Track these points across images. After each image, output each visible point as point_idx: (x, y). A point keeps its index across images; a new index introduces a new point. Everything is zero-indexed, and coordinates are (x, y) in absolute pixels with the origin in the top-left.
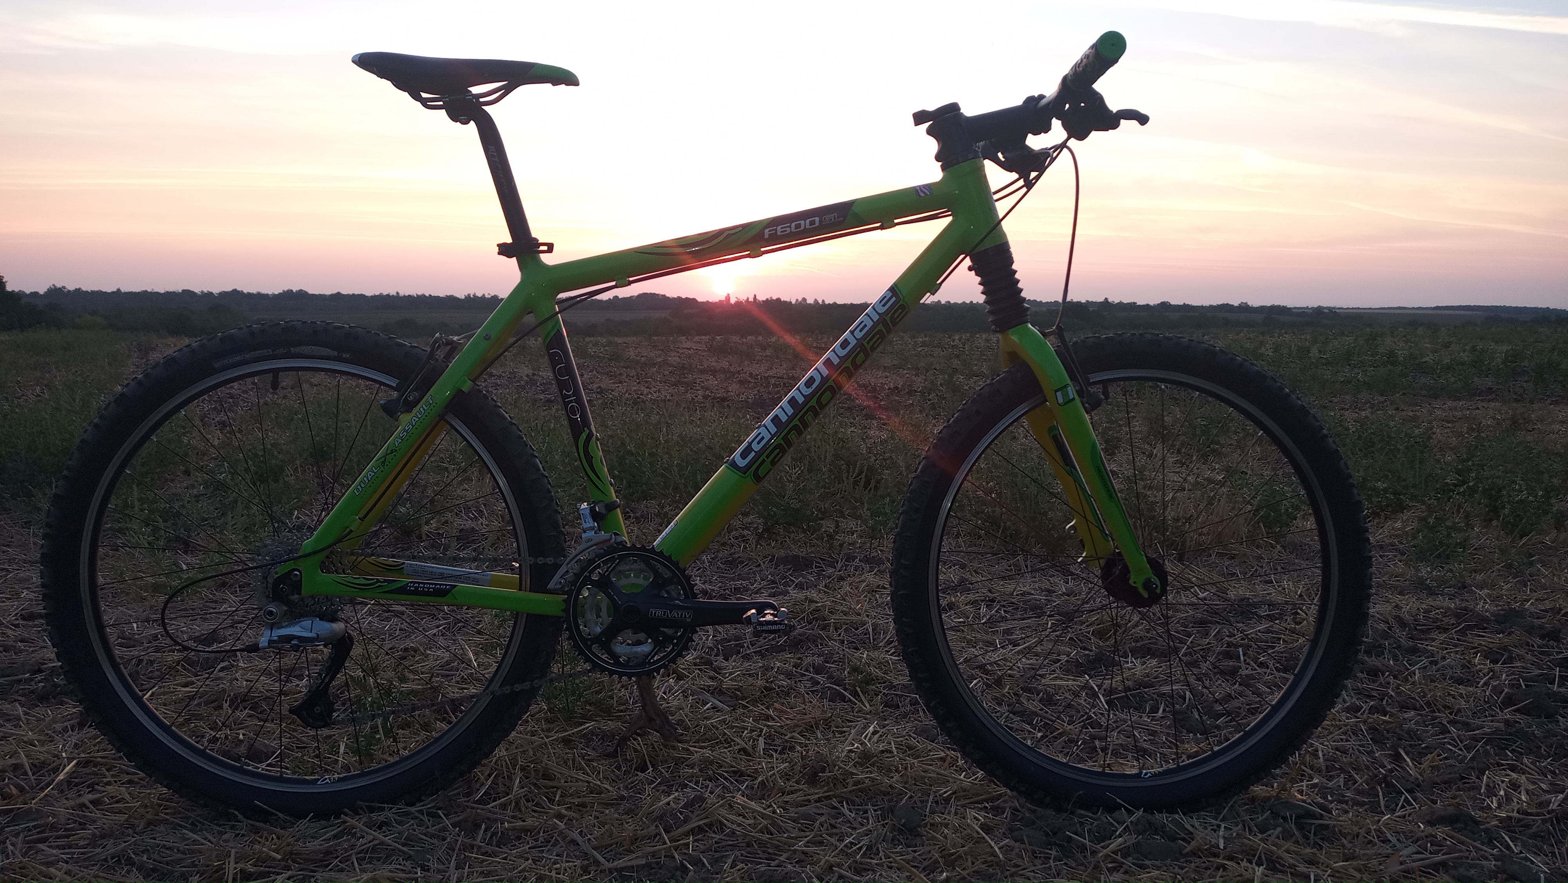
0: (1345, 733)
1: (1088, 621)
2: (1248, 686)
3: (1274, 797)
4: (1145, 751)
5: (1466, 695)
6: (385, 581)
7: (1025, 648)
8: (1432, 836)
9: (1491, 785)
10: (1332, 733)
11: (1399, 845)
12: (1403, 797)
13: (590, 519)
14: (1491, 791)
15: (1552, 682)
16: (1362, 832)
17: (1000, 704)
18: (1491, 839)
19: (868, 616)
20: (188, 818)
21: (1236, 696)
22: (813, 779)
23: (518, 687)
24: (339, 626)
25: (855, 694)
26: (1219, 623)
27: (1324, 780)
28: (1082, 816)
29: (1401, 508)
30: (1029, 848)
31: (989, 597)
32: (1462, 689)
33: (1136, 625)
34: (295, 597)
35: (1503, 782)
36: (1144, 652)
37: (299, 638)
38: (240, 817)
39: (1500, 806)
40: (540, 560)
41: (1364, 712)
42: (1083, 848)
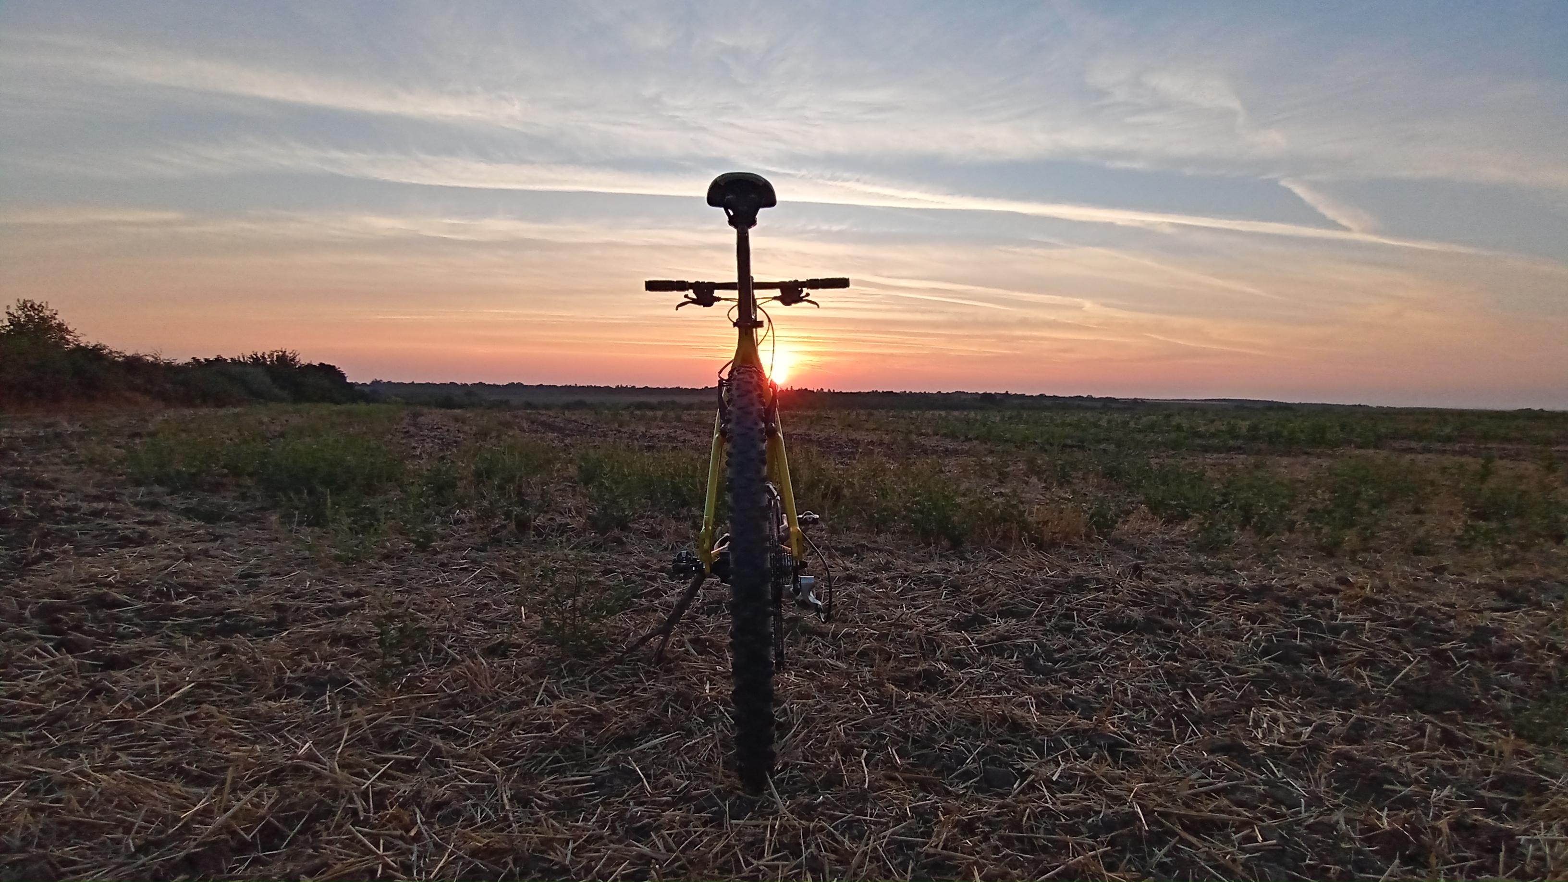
0: (1147, 676)
5: (1234, 646)
8: (1212, 762)
9: (1257, 719)
11: (1188, 771)
12: (1191, 728)
14: (1257, 724)
15: (1295, 638)
16: (1159, 759)
18: (1259, 766)
26: (1061, 593)
27: (1131, 713)
31: (904, 574)
32: (1232, 643)
35: (1265, 716)
39: (1263, 738)
41: (1162, 659)
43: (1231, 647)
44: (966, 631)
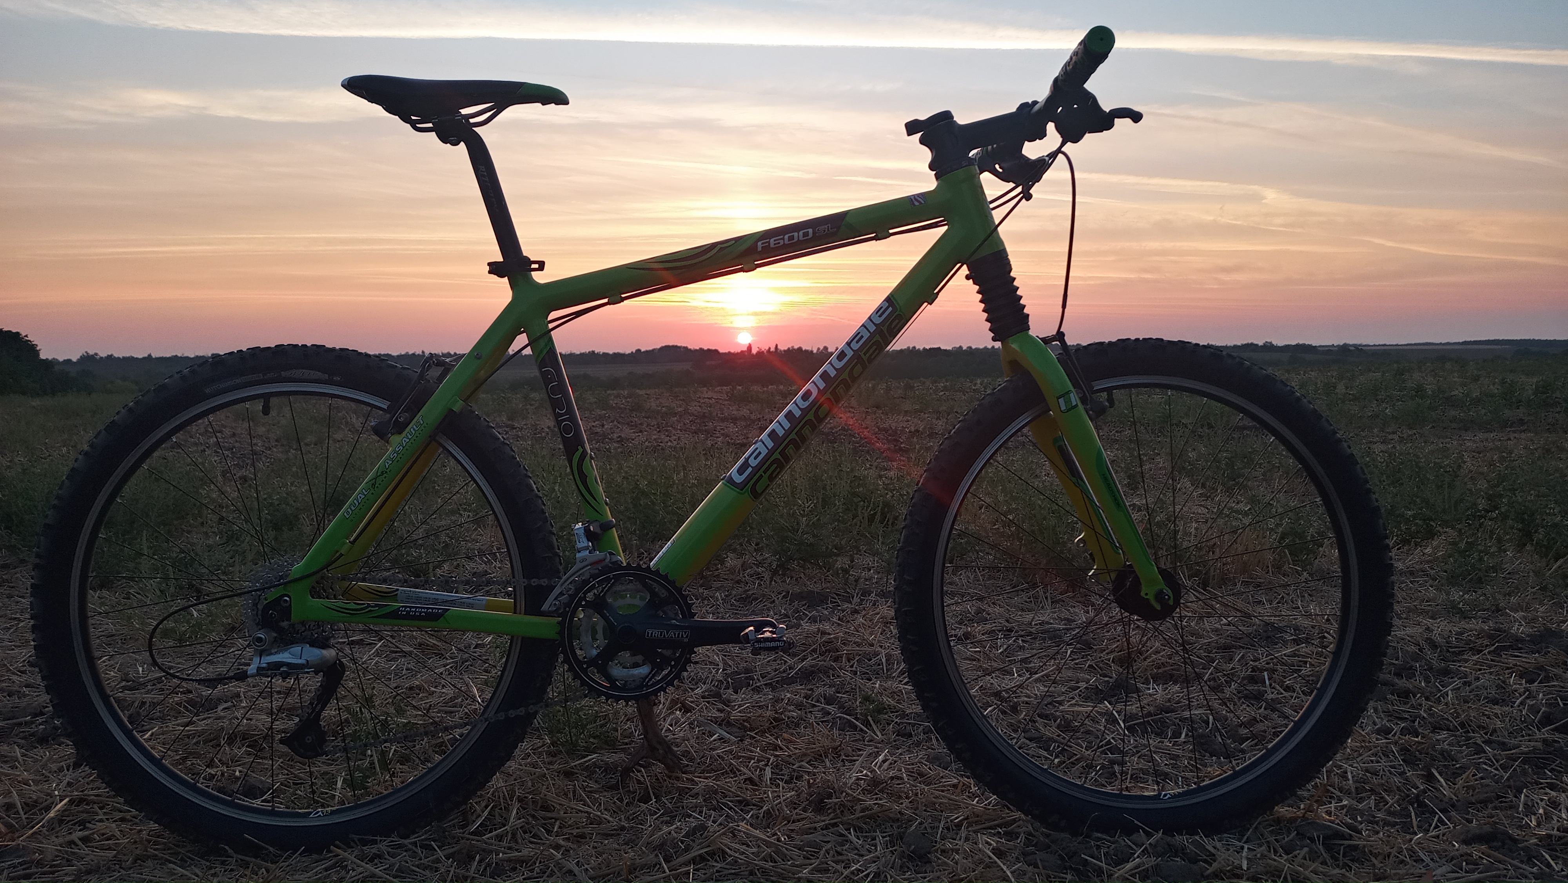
0: (1375, 755)
1: (1108, 648)
2: (1273, 710)
3: (1299, 817)
4: (1166, 776)
5: (1502, 715)
6: (376, 605)
7: (1042, 676)
8: (1467, 854)
9: (1530, 804)
10: (1361, 755)
11: (1432, 864)
12: (1437, 816)
13: (585, 540)
14: (1530, 810)
16: (1394, 852)
17: (1015, 731)
18: (1530, 857)
19: (881, 647)
20: (177, 854)
21: (1261, 720)
22: (820, 807)
23: (512, 713)
24: (329, 654)
25: (867, 724)
26: (1243, 648)
27: (1355, 802)
28: (1099, 839)
29: (1431, 534)
30: (1043, 872)
31: (1006, 627)
32: (1497, 709)
33: (1157, 652)
34: (285, 624)
35: (1542, 800)
36: (1164, 678)
37: (288, 665)
38: (230, 851)
39: (1539, 825)
40: (534, 582)
41: (1395, 734)
42: (1099, 872)
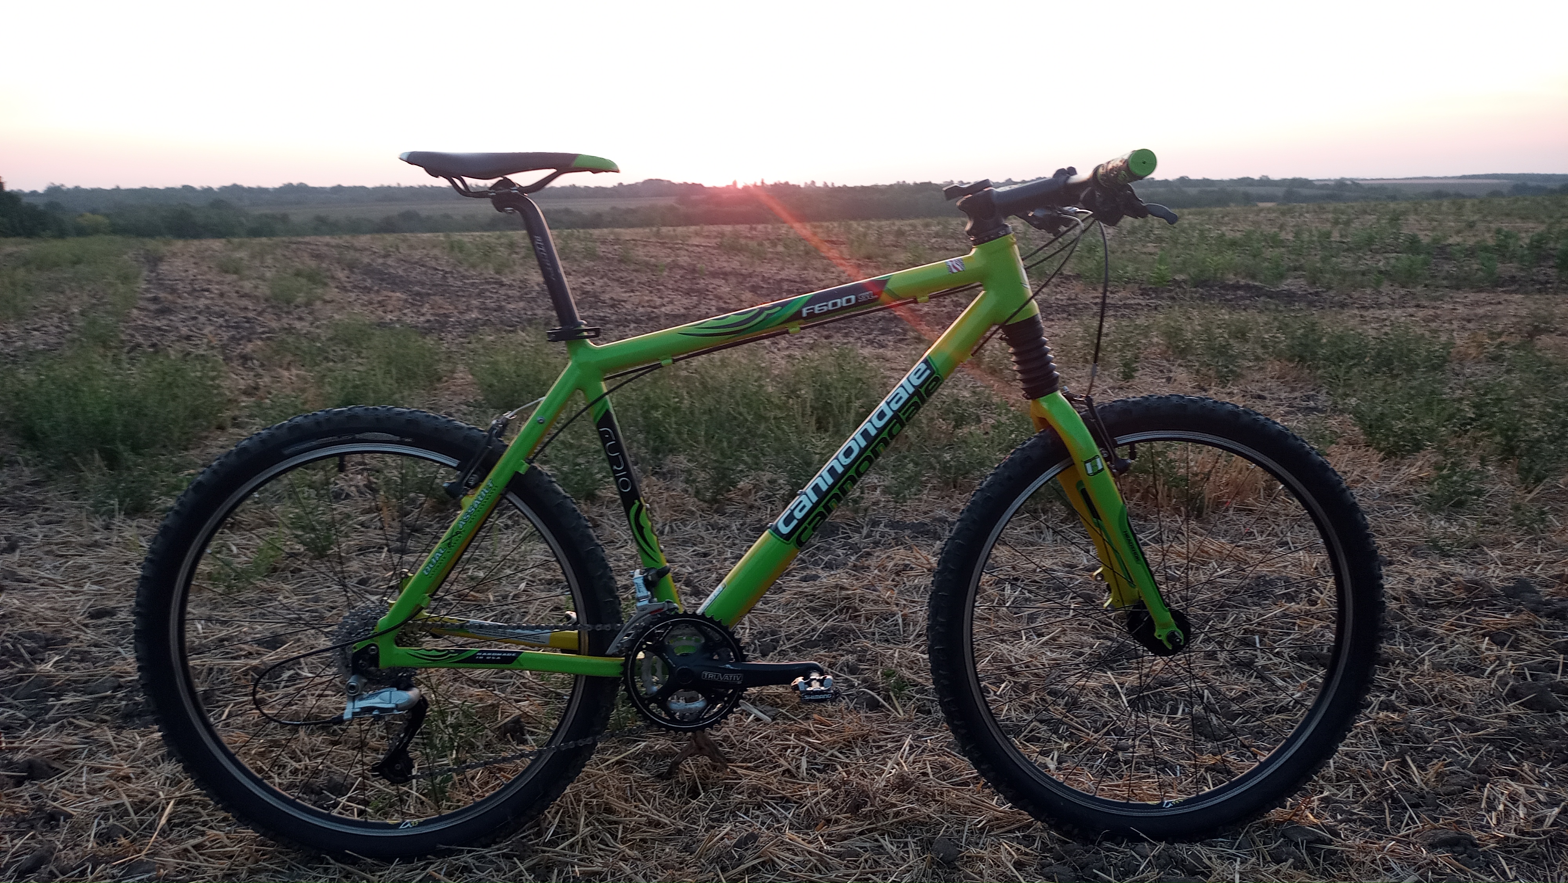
3: (1287, 820)
5: (1472, 686)
6: (456, 651)
8: (1433, 862)
9: (1492, 799)
11: (1401, 873)
12: (1408, 813)
13: (643, 589)
14: (1491, 808)
15: (1555, 671)
17: (1027, 712)
18: (1489, 864)
19: (897, 605)
21: (1252, 693)
22: (855, 809)
24: (413, 694)
27: (1334, 791)
28: (1109, 850)
34: (374, 669)
35: (1503, 793)
37: (379, 709)
38: (332, 861)
39: (1498, 824)
40: (598, 628)
43: (1467, 688)
44: (1112, 669)
